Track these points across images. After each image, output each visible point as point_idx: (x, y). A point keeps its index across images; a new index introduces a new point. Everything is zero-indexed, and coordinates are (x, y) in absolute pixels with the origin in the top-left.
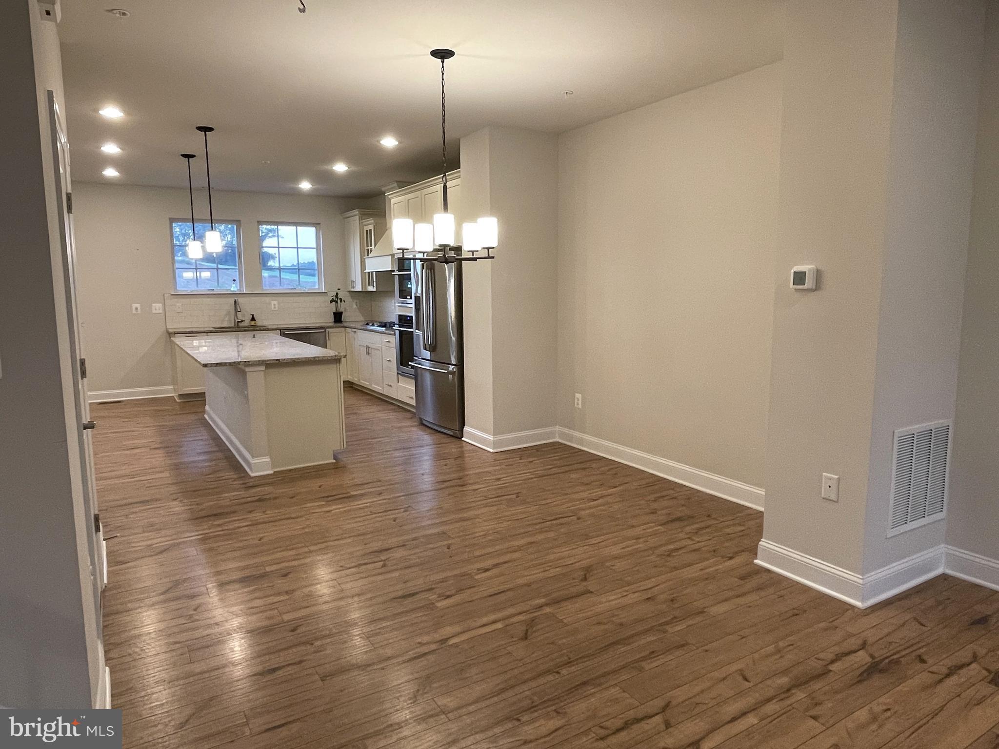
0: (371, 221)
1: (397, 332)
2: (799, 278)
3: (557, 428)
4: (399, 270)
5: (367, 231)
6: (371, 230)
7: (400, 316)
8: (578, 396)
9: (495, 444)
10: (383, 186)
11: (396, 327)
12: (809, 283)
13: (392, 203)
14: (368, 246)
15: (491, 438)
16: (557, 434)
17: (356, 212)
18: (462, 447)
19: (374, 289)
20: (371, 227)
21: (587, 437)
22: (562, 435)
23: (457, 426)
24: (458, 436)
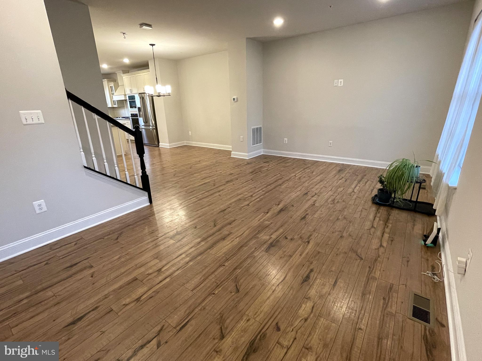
0: (112, 83)
1: (131, 119)
2: (234, 99)
3: (185, 141)
4: (129, 100)
5: (111, 87)
6: (112, 86)
7: (131, 114)
8: (190, 132)
9: (170, 146)
10: (116, 71)
11: (131, 117)
12: (236, 100)
13: (123, 78)
14: (112, 92)
15: (168, 144)
16: (185, 143)
17: (106, 80)
18: (159, 148)
19: (117, 106)
20: (113, 85)
21: (193, 142)
22: (186, 143)
23: (156, 143)
24: (158, 146)
